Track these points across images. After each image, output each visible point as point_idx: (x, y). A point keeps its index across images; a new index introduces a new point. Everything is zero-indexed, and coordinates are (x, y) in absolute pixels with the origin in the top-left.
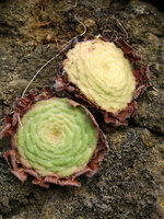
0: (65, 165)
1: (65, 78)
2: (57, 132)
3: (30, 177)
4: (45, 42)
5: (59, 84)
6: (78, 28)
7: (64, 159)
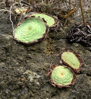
0: (65, 82)
1: (62, 61)
2: (62, 74)
3: (57, 86)
4: (52, 54)
5: (61, 62)
6: (60, 50)
7: (65, 81)
